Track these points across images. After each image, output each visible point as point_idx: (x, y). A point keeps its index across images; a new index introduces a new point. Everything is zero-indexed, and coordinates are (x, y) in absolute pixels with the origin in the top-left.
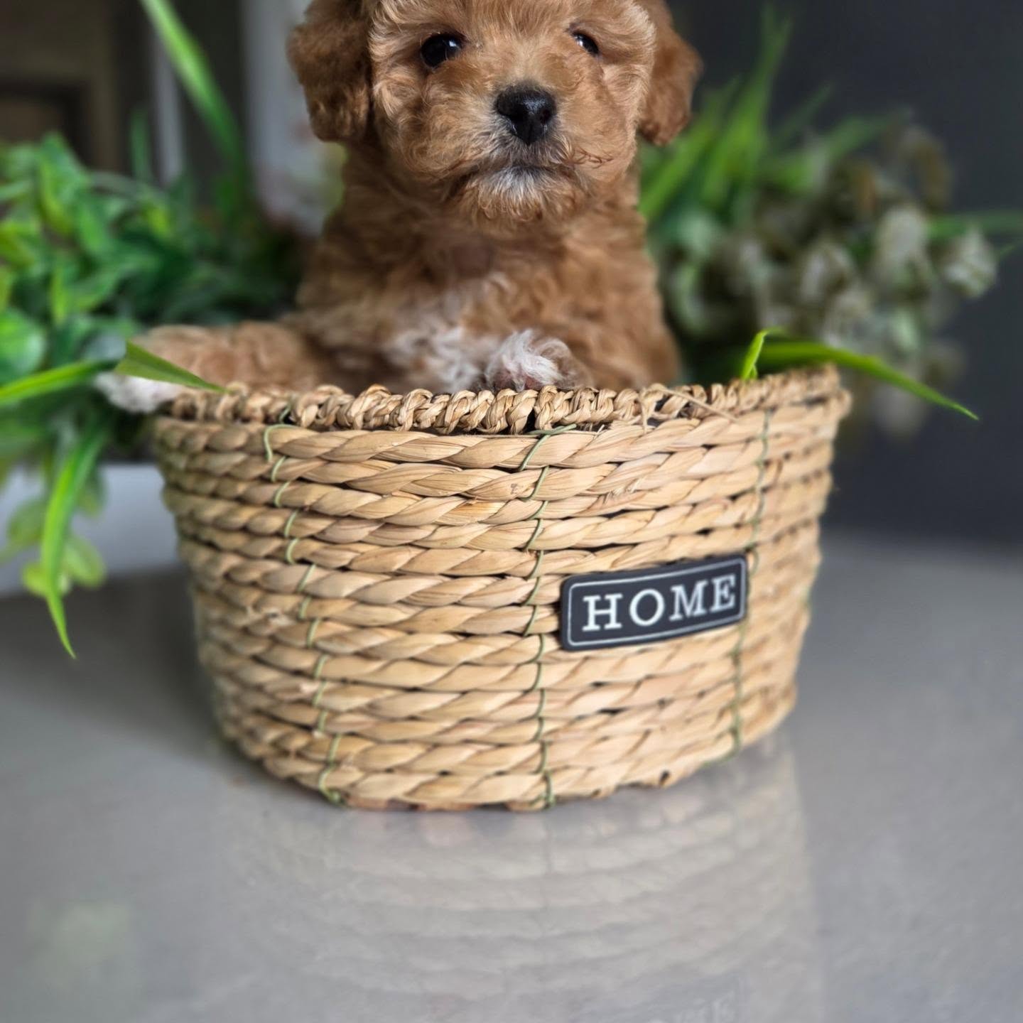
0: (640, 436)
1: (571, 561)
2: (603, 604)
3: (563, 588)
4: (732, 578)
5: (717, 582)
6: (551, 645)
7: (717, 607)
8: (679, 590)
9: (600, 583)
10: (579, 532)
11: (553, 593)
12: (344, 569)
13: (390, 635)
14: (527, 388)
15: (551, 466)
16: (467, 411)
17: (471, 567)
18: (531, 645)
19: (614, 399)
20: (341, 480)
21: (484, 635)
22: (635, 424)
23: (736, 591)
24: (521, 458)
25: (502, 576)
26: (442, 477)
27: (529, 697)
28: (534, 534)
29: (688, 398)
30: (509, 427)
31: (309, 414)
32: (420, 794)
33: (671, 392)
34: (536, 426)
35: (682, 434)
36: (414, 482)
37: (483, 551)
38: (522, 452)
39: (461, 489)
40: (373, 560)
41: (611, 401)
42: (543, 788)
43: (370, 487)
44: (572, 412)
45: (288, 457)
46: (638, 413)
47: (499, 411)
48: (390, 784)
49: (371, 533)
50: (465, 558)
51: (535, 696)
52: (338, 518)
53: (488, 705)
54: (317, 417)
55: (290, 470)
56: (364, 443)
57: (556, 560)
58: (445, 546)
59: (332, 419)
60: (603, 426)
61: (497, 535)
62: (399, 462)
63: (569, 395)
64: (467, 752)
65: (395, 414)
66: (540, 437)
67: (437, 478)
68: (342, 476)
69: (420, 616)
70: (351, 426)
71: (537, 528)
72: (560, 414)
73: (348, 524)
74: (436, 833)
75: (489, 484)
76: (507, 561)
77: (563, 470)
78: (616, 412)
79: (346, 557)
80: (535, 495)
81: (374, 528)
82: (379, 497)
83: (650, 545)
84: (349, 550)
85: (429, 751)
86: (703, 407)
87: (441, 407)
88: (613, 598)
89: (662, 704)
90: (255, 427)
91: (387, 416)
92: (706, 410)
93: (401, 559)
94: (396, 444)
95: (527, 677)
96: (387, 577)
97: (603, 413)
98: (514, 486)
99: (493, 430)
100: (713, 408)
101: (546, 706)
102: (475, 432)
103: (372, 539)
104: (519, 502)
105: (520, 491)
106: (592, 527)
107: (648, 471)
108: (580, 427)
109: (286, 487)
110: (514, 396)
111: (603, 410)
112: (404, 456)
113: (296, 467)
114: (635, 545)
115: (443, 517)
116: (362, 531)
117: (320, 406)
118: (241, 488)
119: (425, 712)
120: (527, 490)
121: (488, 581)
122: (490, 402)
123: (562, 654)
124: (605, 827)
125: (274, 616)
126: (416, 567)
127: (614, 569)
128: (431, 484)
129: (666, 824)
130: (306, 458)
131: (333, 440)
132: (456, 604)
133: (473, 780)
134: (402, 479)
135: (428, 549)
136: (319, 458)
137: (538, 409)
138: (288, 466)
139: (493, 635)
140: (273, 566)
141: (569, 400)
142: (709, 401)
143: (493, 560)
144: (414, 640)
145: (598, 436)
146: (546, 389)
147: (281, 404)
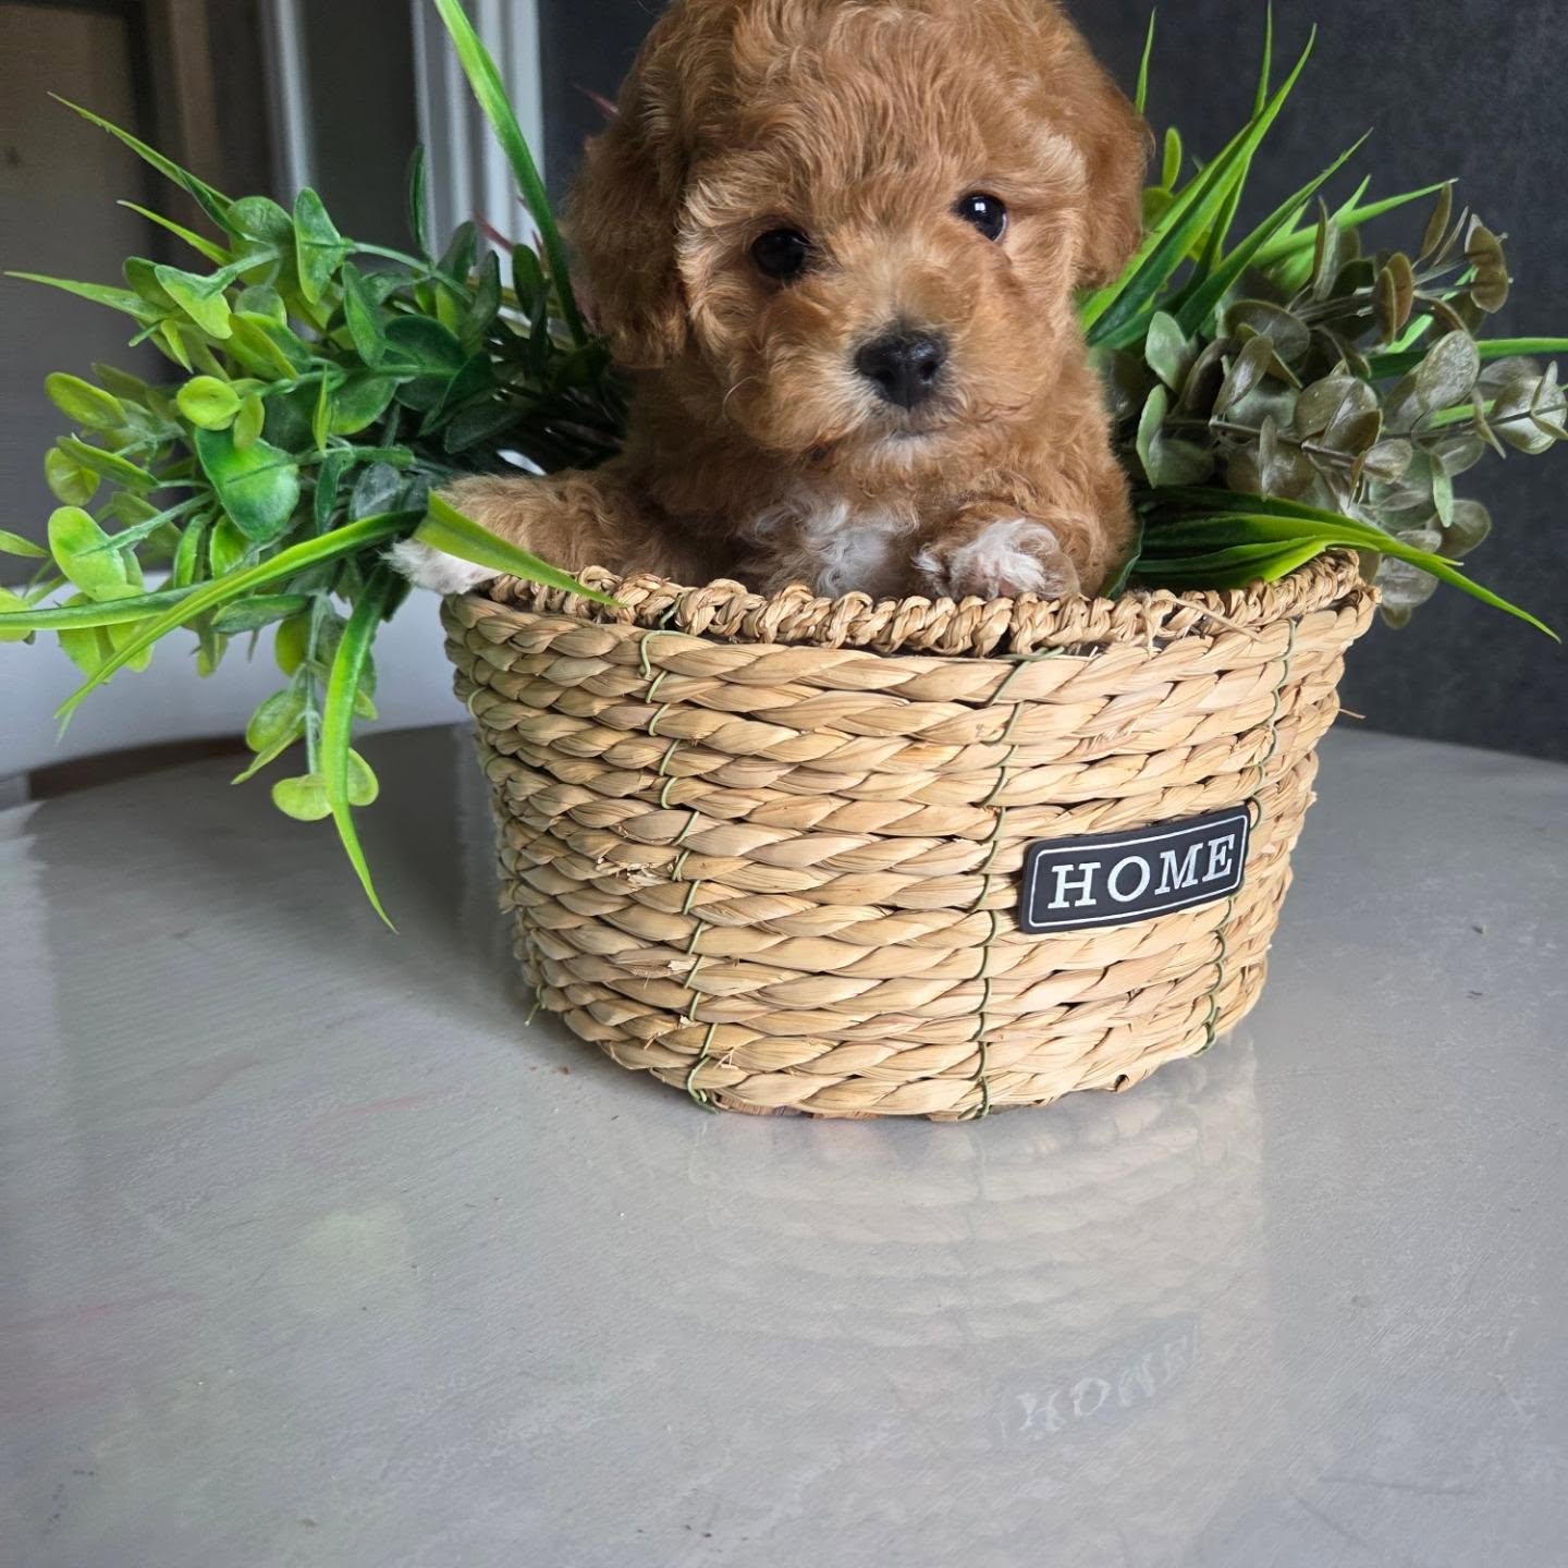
0: (1143, 663)
1: (1040, 822)
2: (1075, 876)
3: (1028, 855)
4: (1231, 838)
5: (1214, 844)
6: (1005, 924)
7: (1211, 876)
8: (1169, 857)
9: (1074, 850)
10: (1054, 784)
11: (1015, 861)
12: (739, 821)
13: (796, 905)
14: (1001, 596)
15: (1026, 701)
16: (920, 627)
17: (910, 826)
18: (980, 924)
19: (1111, 612)
20: (745, 709)
21: (920, 911)
22: (1137, 646)
23: (1234, 855)
24: (990, 692)
25: (950, 838)
26: (884, 713)
27: (969, 988)
28: (996, 787)
29: (1202, 609)
30: (974, 646)
31: (702, 618)
32: (819, 1102)
33: (1180, 602)
34: (1012, 648)
35: (1194, 659)
36: (845, 717)
37: (927, 806)
38: (991, 682)
39: (910, 730)
40: (782, 811)
41: (1107, 614)
42: (979, 1096)
43: (788, 720)
44: (1059, 630)
45: (669, 672)
46: (1141, 630)
47: (964, 628)
48: (783, 1088)
49: (781, 778)
50: (902, 815)
51: (980, 987)
52: (737, 757)
53: (917, 996)
54: (713, 622)
55: (673, 691)
56: (782, 663)
57: (1021, 820)
58: (878, 797)
59: (735, 628)
60: (1096, 648)
61: (947, 786)
62: (826, 689)
63: (1054, 606)
64: (884, 1053)
65: (824, 626)
66: (1017, 664)
67: (877, 712)
68: (748, 704)
69: (837, 883)
70: (760, 638)
71: (1000, 779)
72: (1043, 632)
73: (751, 765)
74: (837, 1147)
75: (947, 723)
76: (959, 820)
77: (1042, 707)
78: (1114, 631)
79: (744, 807)
80: (1006, 739)
81: (786, 771)
82: (797, 734)
83: (1140, 801)
84: (748, 797)
85: (835, 1048)
86: (1219, 622)
87: (885, 618)
88: (1088, 868)
89: (1132, 996)
90: (625, 631)
91: (813, 629)
92: (1223, 624)
93: (818, 813)
94: (824, 666)
95: (970, 963)
96: (798, 834)
97: (1096, 633)
98: (980, 727)
99: (952, 651)
100: (1231, 623)
101: (991, 999)
102: (928, 652)
103: (781, 785)
104: (982, 746)
105: (986, 735)
106: (1070, 779)
107: (1149, 707)
108: (1068, 650)
109: (665, 712)
110: (983, 607)
111: (1098, 628)
112: (833, 681)
113: (681, 688)
114: (1119, 800)
115: (883, 764)
116: (769, 775)
117: (717, 608)
118: (598, 707)
119: (834, 1004)
120: (995, 732)
121: (931, 843)
122: (950, 613)
123: (1018, 936)
124: (1047, 1143)
125: (635, 872)
126: (838, 824)
127: (1090, 832)
128: (869, 720)
129: (1117, 1140)
130: (696, 677)
131: (736, 657)
132: (889, 871)
133: (892, 1086)
134: (831, 713)
135: (854, 800)
136: (716, 678)
137: (1015, 627)
138: (671, 686)
139: (931, 911)
140: (639, 809)
141: (1055, 613)
142: (1228, 615)
143: (941, 820)
144: (826, 914)
145: (1091, 662)
146: (1026, 598)
147: (664, 602)
